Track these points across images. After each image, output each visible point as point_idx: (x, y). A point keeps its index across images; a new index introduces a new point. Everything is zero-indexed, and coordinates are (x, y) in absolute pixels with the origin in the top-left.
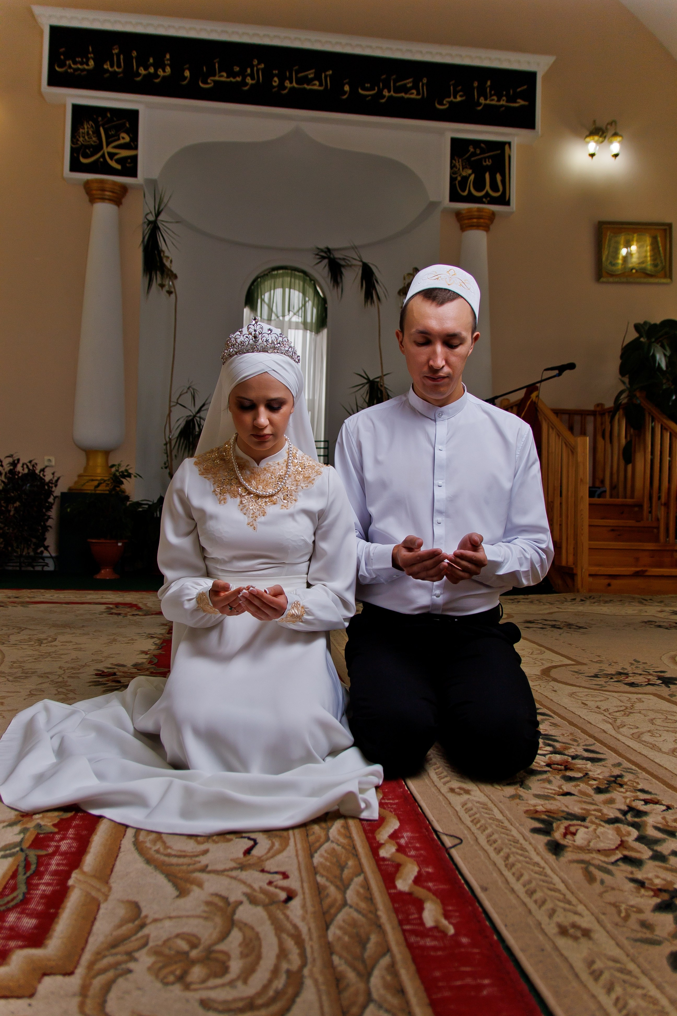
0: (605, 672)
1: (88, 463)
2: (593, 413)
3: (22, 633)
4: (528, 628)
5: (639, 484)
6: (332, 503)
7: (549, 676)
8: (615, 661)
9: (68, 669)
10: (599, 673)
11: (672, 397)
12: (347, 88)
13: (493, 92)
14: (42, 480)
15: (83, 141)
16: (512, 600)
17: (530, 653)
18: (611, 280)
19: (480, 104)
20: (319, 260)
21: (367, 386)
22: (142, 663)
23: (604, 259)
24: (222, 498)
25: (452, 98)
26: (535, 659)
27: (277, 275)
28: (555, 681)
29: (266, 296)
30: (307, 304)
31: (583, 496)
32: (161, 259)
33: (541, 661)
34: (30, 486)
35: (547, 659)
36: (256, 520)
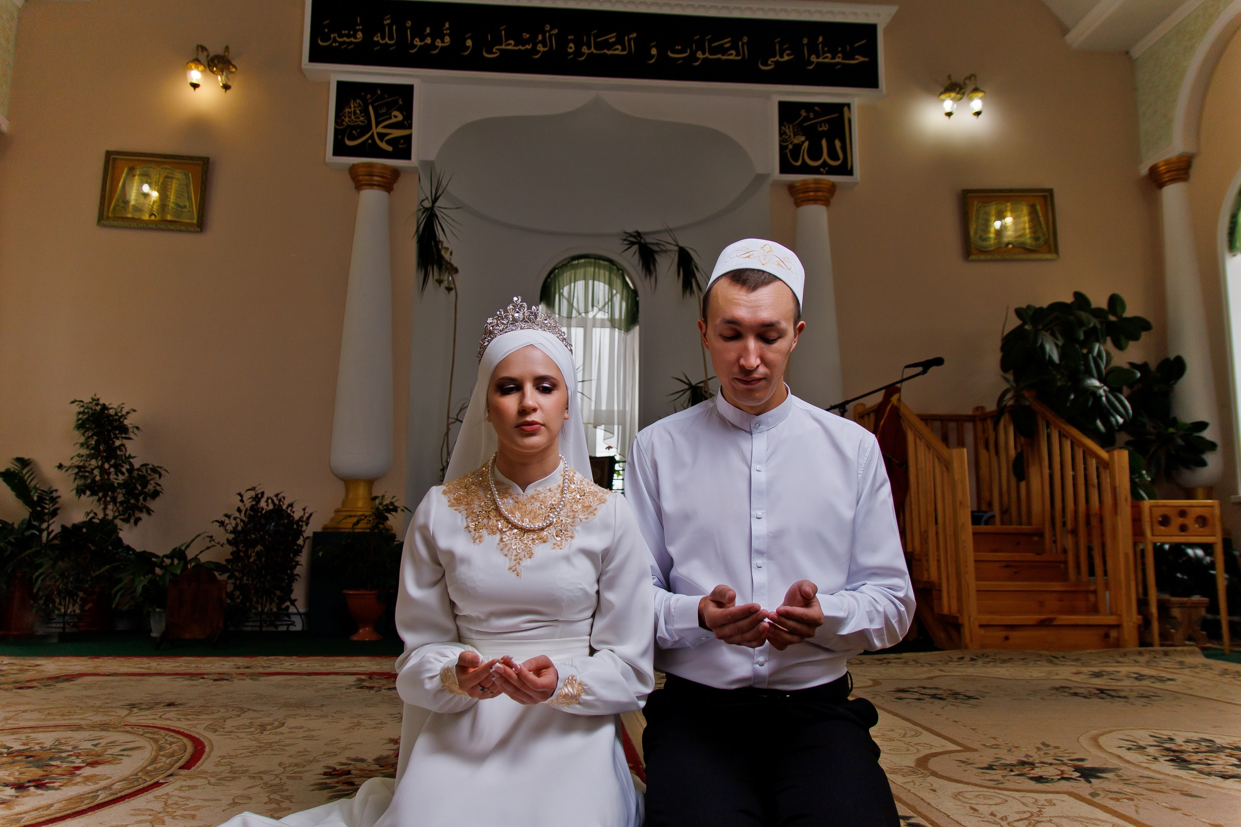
0: (1002, 761)
1: (347, 496)
2: (972, 419)
3: (242, 715)
4: (900, 699)
5: (1036, 507)
6: (620, 539)
7: (926, 768)
8: (1016, 745)
9: (289, 766)
10: (995, 764)
11: (1069, 395)
12: (654, 51)
13: (826, 49)
14: (290, 517)
15: (349, 122)
16: (879, 660)
17: (902, 735)
18: (982, 257)
19: (811, 63)
20: (628, 247)
21: (688, 392)
22: (388, 757)
23: (972, 233)
24: (477, 535)
25: (778, 58)
26: (909, 743)
27: (578, 264)
28: (934, 776)
29: (565, 291)
30: (615, 298)
31: (963, 525)
32: (439, 251)
33: (916, 746)
34: (274, 525)
35: (925, 744)
36: (519, 564)
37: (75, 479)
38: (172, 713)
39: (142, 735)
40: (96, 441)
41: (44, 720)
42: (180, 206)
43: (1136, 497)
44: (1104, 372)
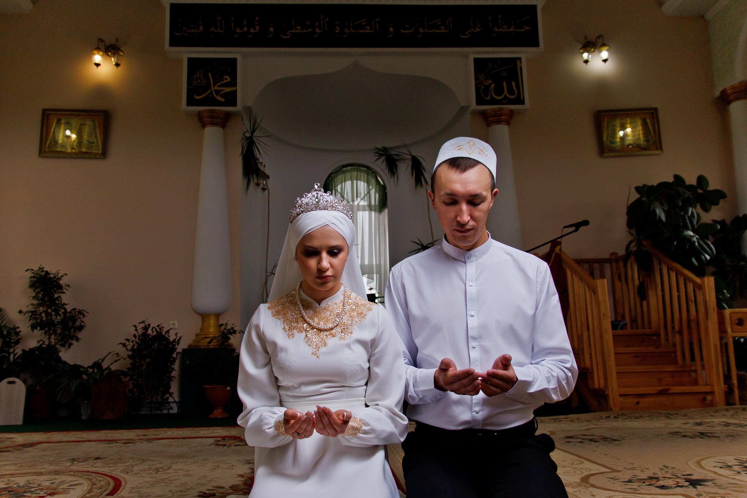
0: (638, 477)
1: (203, 325)
2: (609, 261)
3: (144, 463)
4: (569, 442)
5: (654, 317)
6: (382, 333)
7: (588, 483)
8: (646, 467)
9: (176, 492)
10: (633, 479)
11: (673, 243)
12: (391, 30)
13: (504, 23)
14: (167, 339)
15: (196, 84)
16: (554, 419)
17: (571, 464)
18: (612, 154)
19: (495, 32)
20: (379, 157)
22: (238, 485)
23: (605, 139)
24: (290, 333)
25: (472, 30)
26: (575, 469)
27: (346, 170)
28: (593, 487)
29: (339, 187)
30: (371, 191)
31: (606, 329)
32: (257, 164)
33: (580, 470)
34: (158, 345)
35: (586, 468)
36: (318, 350)
37: (30, 320)
38: (99, 463)
39: (81, 477)
40: (42, 295)
41: (18, 470)
42: (91, 143)
43: (720, 307)
44: (696, 227)
